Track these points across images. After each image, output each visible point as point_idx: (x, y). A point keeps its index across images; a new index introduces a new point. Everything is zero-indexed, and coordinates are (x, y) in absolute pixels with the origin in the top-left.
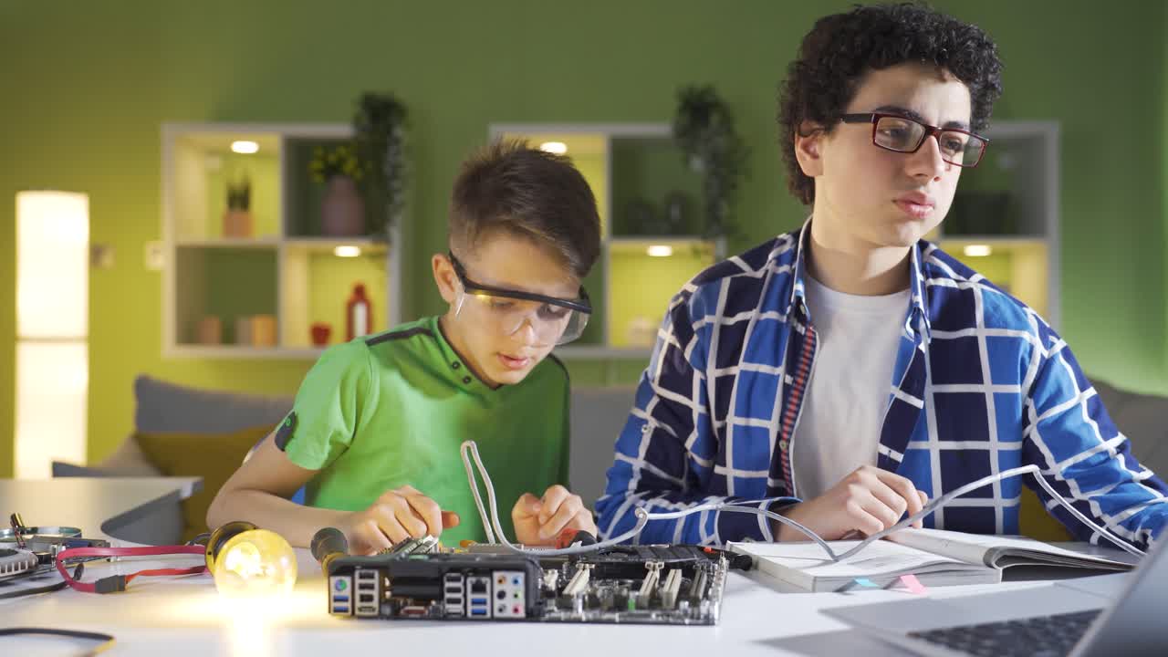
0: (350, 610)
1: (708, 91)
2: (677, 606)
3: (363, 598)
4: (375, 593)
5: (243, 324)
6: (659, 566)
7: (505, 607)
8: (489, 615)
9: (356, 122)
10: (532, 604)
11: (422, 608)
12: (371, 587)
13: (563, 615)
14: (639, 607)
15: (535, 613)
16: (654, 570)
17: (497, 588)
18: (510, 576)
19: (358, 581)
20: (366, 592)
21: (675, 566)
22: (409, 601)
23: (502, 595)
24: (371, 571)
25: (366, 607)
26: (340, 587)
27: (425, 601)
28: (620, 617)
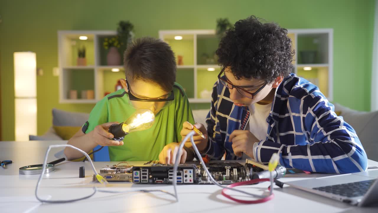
0: (139, 181)
1: (226, 20)
2: (238, 179)
3: (143, 177)
4: (147, 176)
5: (83, 93)
6: (229, 168)
7: (187, 180)
8: (182, 182)
9: (118, 30)
10: (195, 179)
11: (161, 180)
12: (146, 174)
13: (205, 182)
14: (226, 179)
15: (196, 181)
16: (228, 169)
17: (185, 174)
18: (188, 170)
19: (142, 172)
20: (145, 176)
21: (235, 168)
22: (157, 178)
23: (186, 176)
24: (146, 169)
25: (145, 180)
26: (136, 174)
27: (162, 178)
28: (222, 182)
